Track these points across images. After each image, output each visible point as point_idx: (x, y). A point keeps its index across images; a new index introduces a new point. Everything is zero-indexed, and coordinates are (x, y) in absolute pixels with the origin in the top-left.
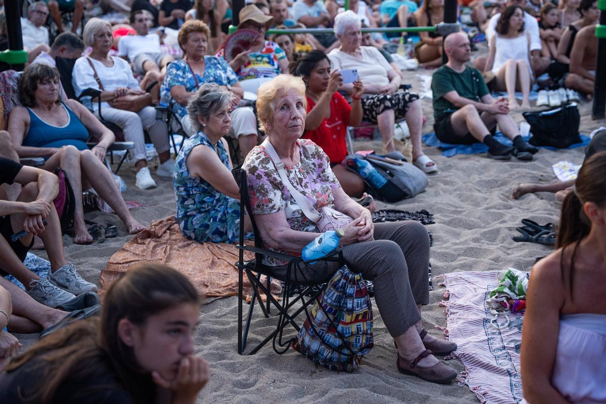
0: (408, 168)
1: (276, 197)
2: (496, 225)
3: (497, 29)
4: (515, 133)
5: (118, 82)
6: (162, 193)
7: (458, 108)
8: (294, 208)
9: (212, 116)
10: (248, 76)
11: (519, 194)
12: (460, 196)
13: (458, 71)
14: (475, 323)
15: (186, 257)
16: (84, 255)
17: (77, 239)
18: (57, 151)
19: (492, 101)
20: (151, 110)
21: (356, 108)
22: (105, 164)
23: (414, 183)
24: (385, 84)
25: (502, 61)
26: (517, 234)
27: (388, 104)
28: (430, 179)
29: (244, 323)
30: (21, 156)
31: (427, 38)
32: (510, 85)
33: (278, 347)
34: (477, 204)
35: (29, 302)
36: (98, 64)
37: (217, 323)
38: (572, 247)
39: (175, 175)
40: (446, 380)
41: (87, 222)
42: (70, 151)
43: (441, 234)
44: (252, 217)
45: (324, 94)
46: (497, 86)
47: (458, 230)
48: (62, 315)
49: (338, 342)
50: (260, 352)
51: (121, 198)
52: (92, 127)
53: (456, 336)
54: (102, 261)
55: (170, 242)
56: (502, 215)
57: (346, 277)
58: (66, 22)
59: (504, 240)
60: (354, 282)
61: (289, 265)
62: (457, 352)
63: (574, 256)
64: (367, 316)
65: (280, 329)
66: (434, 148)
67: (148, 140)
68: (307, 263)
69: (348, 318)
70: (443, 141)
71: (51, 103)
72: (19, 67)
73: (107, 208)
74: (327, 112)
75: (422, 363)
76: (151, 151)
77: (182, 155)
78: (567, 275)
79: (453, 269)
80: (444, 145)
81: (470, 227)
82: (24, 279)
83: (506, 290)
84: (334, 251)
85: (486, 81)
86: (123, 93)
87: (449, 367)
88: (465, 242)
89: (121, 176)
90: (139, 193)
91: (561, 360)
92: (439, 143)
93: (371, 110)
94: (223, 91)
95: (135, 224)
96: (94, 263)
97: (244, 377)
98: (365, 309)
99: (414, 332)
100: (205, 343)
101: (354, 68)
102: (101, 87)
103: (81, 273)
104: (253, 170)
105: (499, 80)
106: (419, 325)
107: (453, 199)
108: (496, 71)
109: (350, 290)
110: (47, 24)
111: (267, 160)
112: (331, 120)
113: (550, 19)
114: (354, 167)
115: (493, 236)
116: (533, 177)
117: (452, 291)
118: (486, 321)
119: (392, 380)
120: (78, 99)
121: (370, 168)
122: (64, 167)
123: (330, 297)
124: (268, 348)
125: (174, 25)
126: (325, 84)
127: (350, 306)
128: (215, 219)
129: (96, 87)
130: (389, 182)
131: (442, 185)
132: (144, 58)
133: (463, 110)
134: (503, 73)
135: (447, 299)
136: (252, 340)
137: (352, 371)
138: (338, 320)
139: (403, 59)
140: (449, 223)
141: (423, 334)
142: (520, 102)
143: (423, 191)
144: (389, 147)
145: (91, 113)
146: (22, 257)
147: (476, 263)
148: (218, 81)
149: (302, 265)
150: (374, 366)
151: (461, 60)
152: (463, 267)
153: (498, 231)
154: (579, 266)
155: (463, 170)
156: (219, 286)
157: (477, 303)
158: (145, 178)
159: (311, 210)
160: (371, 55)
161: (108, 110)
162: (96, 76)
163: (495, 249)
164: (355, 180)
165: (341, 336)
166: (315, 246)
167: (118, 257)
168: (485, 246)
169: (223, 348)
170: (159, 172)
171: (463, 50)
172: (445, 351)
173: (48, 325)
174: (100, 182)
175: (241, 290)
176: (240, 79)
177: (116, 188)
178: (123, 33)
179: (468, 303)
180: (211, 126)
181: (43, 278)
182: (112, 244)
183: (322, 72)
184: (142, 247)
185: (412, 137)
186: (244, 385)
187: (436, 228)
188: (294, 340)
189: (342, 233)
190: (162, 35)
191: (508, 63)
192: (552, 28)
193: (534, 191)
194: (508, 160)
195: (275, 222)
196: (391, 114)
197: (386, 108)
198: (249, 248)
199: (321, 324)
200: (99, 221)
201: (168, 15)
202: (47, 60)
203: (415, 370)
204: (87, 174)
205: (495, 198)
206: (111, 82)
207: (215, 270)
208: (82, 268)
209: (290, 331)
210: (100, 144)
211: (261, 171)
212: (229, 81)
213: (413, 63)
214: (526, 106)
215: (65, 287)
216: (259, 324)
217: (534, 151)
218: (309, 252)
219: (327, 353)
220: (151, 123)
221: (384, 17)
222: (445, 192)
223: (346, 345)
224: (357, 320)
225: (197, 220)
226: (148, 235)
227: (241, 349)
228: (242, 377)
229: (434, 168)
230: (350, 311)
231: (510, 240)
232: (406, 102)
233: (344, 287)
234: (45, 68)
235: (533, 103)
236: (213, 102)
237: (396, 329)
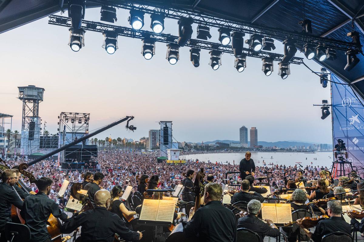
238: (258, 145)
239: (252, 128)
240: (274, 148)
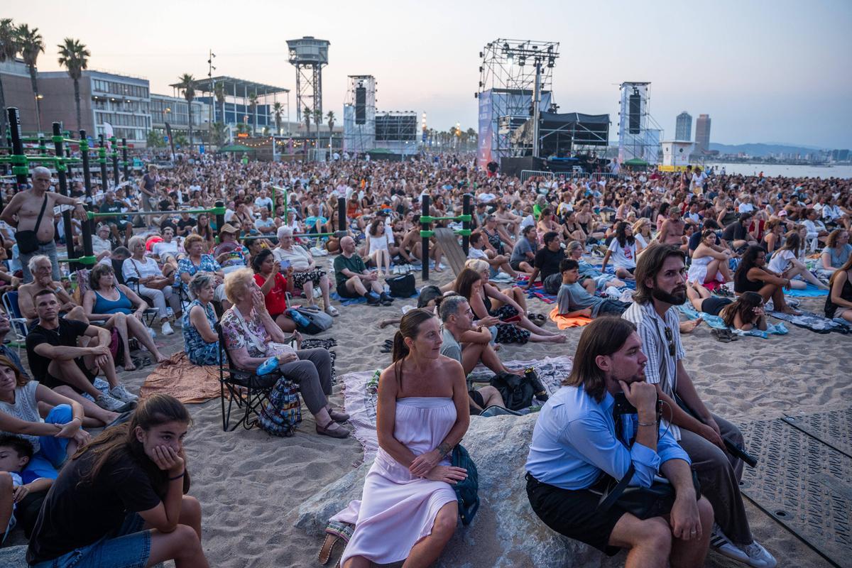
0: (322, 314)
1: (241, 339)
2: (371, 344)
3: (370, 232)
4: (381, 291)
5: (150, 272)
6: (177, 336)
7: (349, 278)
8: (252, 345)
9: (203, 289)
10: (227, 265)
11: (384, 325)
12: (351, 328)
13: (349, 258)
14: (360, 401)
15: (192, 375)
16: (131, 377)
17: (126, 368)
18: (112, 316)
19: (368, 273)
20: (169, 288)
21: (290, 282)
22: (142, 321)
23: (325, 322)
24: (307, 266)
25: (374, 250)
26: (383, 349)
27: (309, 277)
28: (334, 319)
29: (226, 413)
30: (90, 320)
31: (332, 238)
32: (379, 263)
33: (246, 426)
34: (361, 333)
35: (97, 409)
36: (138, 263)
37: (211, 414)
38: (400, 361)
39: (183, 326)
40: (343, 436)
41: (132, 357)
42: (120, 316)
43: (341, 352)
44: (227, 351)
45: (271, 274)
46: (371, 264)
47: (350, 348)
48: (117, 415)
49: (281, 420)
50: (236, 429)
51: (152, 341)
52: (133, 300)
53: (349, 410)
54: (141, 381)
55: (183, 367)
56: (374, 338)
57: (283, 383)
58: (122, 236)
59: (376, 352)
60: (288, 386)
61: (250, 379)
62: (350, 420)
63: (402, 366)
64: (297, 405)
65: (247, 416)
66: (337, 301)
67: (168, 304)
68: (260, 377)
69: (286, 406)
70: (342, 297)
71: (109, 286)
72: (90, 266)
73: (144, 348)
74: (273, 284)
75: (330, 428)
76: (170, 311)
77: (186, 313)
78: (399, 377)
79: (347, 372)
80: (343, 299)
81: (357, 346)
82: (94, 395)
83: (376, 382)
84: (275, 369)
85: (364, 262)
86: (152, 279)
87: (345, 428)
88: (355, 355)
89: (153, 327)
90: (164, 337)
91: (398, 423)
92: (340, 298)
93: (299, 282)
94: (210, 275)
95: (161, 357)
96: (136, 382)
97: (227, 445)
98: (295, 400)
99: (324, 411)
100: (204, 426)
101: (287, 259)
102: (139, 276)
103: (128, 389)
104: (227, 324)
105: (373, 260)
106: (328, 406)
107: (348, 331)
108: (371, 255)
109: (286, 390)
110: (110, 238)
111: (235, 317)
112: (275, 289)
113: (398, 226)
114: (290, 315)
115: (369, 351)
116: (392, 315)
117: (347, 384)
118: (366, 400)
119: (313, 439)
120: (125, 284)
121: (299, 316)
122: (117, 325)
123: (275, 395)
124: (241, 427)
125: (185, 235)
126: (271, 269)
127: (286, 399)
128: (209, 351)
129: (136, 276)
130: (311, 323)
131: (341, 323)
132: (168, 255)
133: (353, 279)
134: (375, 256)
135: (344, 389)
136: (232, 423)
137: (290, 436)
138: (280, 408)
139: (318, 250)
140: (345, 345)
141: (330, 412)
142: (384, 272)
143: (331, 327)
144: (311, 302)
145: (132, 291)
146: (92, 381)
147: (360, 367)
148: (208, 269)
149: (257, 378)
150: (303, 432)
151: (349, 252)
152: (354, 370)
153: (372, 347)
154: (405, 371)
155: (353, 313)
156: (212, 391)
157: (361, 390)
158: (167, 328)
159: (261, 346)
160: (298, 250)
161: (143, 289)
162: (136, 269)
163: (371, 358)
164: (291, 323)
165: (282, 417)
166: (265, 366)
167: (151, 378)
168: (365, 357)
169: (215, 428)
170: (176, 324)
171: (351, 246)
172: (342, 420)
173: (109, 422)
174: (139, 333)
175: (222, 393)
176: (222, 267)
177: (149, 336)
178: (156, 241)
179: (356, 391)
180: (202, 295)
181: (105, 394)
182: (147, 370)
183: (269, 261)
184: (165, 371)
185: (323, 296)
186: (227, 449)
187: (338, 348)
188: (256, 421)
189: (279, 358)
190: (179, 241)
191: (377, 251)
192: (400, 231)
193: (392, 323)
194: (378, 306)
195: (241, 353)
196: (311, 283)
197: (308, 280)
198: (226, 370)
199: (270, 411)
200: (140, 356)
201: (182, 229)
202: (107, 261)
203: (326, 432)
204: (131, 330)
205: (371, 328)
206: (145, 272)
207: (210, 382)
208: (129, 386)
209: (253, 416)
210: (139, 310)
211: (231, 324)
212: (215, 268)
213: (325, 252)
214: (387, 274)
215: (118, 398)
216: (235, 413)
217: (392, 300)
218: (260, 370)
219: (275, 427)
220: (170, 295)
221: (308, 226)
222: (343, 326)
223: (286, 421)
224: (291, 407)
225: (198, 352)
226: (169, 363)
227: (225, 428)
228: (226, 445)
229: (337, 313)
230: (287, 402)
231: (379, 352)
232: (319, 276)
233: (282, 388)
234: (106, 267)
235: (391, 273)
236: (203, 282)
237: (314, 410)
238: (711, 148)
239: (701, 116)
240: (739, 156)
